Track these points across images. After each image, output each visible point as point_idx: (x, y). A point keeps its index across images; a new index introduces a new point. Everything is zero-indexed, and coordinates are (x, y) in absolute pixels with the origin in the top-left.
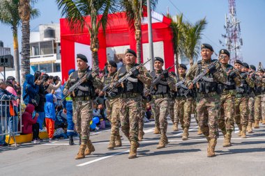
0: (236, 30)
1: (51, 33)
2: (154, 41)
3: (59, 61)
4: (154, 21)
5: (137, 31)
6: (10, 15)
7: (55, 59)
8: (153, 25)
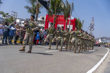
1: (43, 18)
2: (70, 24)
3: (44, 26)
4: (71, 19)
5: (66, 21)
6: (33, 12)
7: (43, 25)
8: (71, 20)
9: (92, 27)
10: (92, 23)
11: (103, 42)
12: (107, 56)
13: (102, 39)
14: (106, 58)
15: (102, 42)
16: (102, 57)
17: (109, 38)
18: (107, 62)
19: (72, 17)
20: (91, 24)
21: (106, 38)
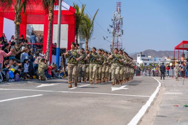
0: (119, 24)
2: (61, 23)
4: (63, 9)
5: (50, 14)
8: (62, 12)
9: (117, 27)
10: (118, 16)
11: (148, 64)
12: (155, 99)
13: (144, 56)
14: (152, 104)
15: (146, 64)
16: (144, 102)
17: (160, 51)
18: (155, 114)
19: (64, 4)
20: (115, 19)
21: (154, 51)
